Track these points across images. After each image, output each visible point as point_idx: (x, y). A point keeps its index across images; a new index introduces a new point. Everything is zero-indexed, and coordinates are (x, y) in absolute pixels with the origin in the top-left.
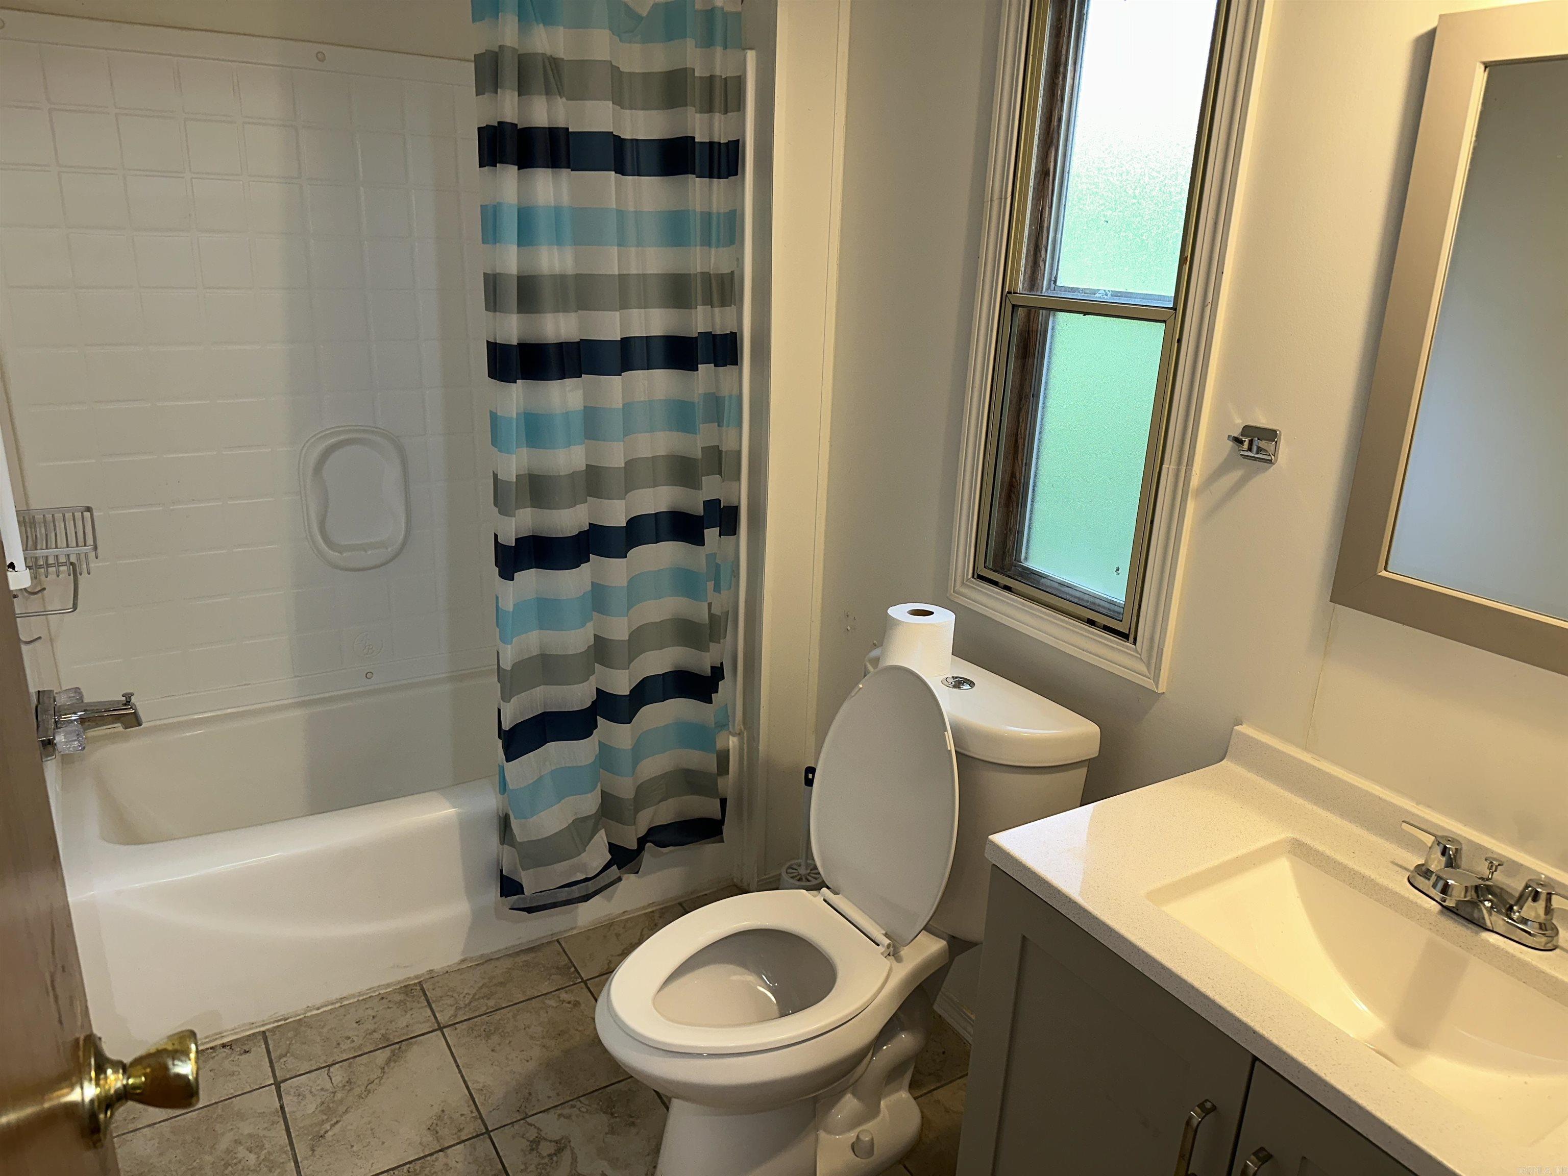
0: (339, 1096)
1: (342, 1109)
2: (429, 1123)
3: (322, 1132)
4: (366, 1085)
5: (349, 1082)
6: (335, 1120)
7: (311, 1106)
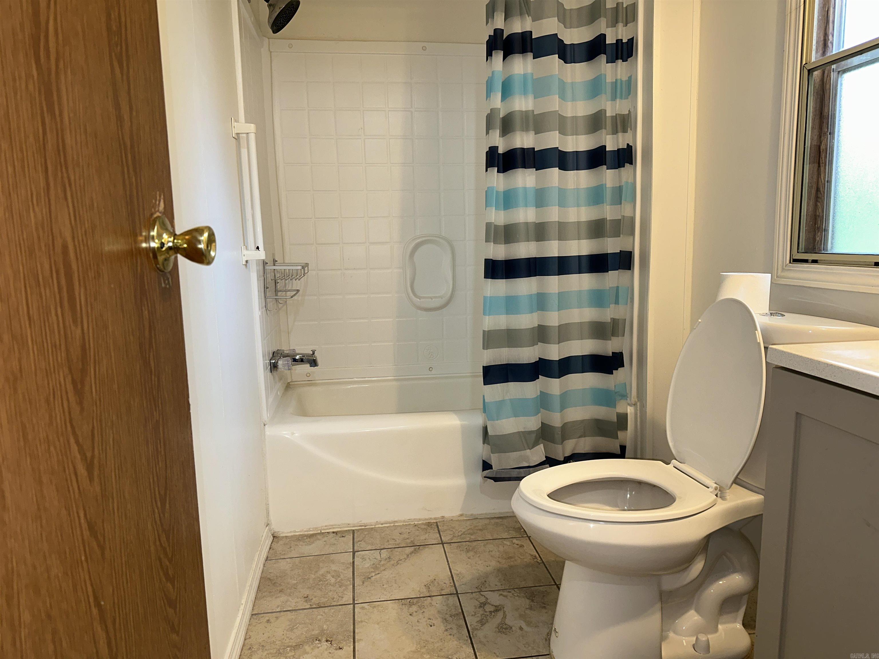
0: (382, 563)
1: (382, 568)
2: (426, 583)
3: (370, 576)
4: (397, 560)
5: (389, 558)
6: (378, 572)
7: (367, 564)
